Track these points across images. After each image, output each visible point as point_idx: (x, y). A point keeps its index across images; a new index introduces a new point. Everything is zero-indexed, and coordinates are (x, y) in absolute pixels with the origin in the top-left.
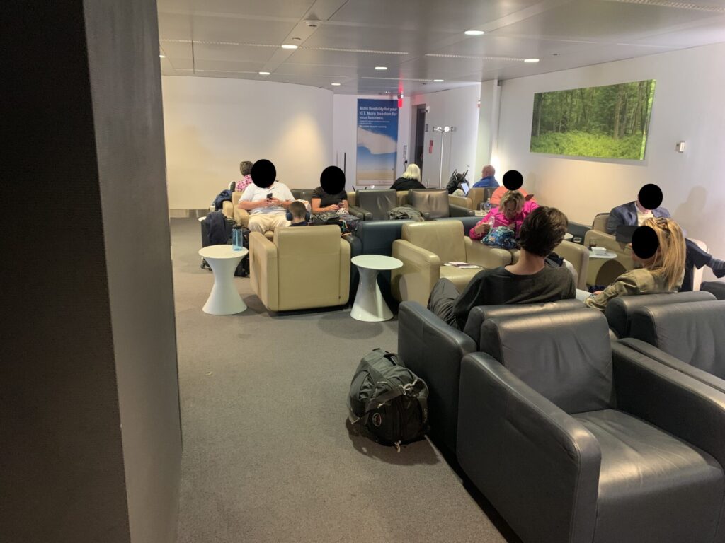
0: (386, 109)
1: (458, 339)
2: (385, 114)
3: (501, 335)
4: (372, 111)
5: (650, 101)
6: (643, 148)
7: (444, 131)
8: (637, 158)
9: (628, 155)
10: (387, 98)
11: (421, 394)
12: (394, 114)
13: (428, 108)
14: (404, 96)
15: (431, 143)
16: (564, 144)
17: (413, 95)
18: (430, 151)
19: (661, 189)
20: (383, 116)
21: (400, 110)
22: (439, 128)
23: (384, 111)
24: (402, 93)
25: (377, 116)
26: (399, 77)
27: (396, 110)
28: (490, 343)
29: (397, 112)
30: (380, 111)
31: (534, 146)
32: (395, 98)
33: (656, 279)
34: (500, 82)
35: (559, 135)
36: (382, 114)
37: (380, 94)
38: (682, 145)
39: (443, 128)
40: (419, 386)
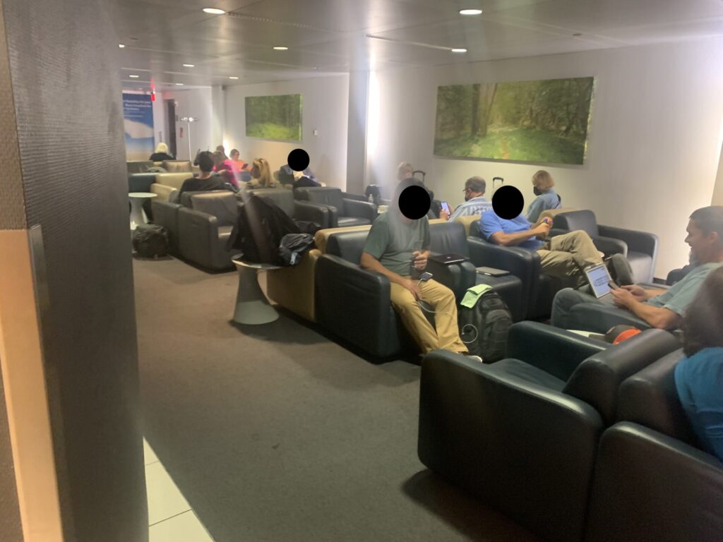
0: (142, 102)
1: (178, 206)
2: (141, 106)
3: (192, 199)
4: (129, 104)
5: (301, 106)
6: (300, 134)
7: (189, 121)
8: (297, 139)
9: (293, 137)
10: (141, 93)
11: (165, 234)
12: (149, 106)
13: (176, 103)
14: (156, 91)
15: (182, 130)
16: (264, 131)
17: (163, 92)
18: (181, 136)
19: (309, 154)
20: (140, 108)
21: (154, 103)
22: (185, 119)
23: (140, 104)
24: (154, 89)
25: (133, 107)
26: (150, 80)
27: (149, 103)
28: (189, 203)
29: (151, 104)
30: (135, 104)
31: (248, 133)
32: (148, 93)
33: (260, 182)
34: (224, 88)
35: (261, 125)
36: (139, 106)
37: (135, 90)
38: (315, 131)
39: (188, 118)
40: (163, 230)
